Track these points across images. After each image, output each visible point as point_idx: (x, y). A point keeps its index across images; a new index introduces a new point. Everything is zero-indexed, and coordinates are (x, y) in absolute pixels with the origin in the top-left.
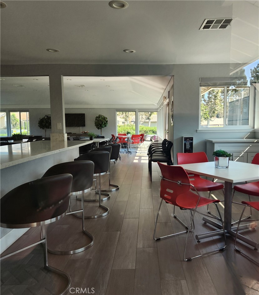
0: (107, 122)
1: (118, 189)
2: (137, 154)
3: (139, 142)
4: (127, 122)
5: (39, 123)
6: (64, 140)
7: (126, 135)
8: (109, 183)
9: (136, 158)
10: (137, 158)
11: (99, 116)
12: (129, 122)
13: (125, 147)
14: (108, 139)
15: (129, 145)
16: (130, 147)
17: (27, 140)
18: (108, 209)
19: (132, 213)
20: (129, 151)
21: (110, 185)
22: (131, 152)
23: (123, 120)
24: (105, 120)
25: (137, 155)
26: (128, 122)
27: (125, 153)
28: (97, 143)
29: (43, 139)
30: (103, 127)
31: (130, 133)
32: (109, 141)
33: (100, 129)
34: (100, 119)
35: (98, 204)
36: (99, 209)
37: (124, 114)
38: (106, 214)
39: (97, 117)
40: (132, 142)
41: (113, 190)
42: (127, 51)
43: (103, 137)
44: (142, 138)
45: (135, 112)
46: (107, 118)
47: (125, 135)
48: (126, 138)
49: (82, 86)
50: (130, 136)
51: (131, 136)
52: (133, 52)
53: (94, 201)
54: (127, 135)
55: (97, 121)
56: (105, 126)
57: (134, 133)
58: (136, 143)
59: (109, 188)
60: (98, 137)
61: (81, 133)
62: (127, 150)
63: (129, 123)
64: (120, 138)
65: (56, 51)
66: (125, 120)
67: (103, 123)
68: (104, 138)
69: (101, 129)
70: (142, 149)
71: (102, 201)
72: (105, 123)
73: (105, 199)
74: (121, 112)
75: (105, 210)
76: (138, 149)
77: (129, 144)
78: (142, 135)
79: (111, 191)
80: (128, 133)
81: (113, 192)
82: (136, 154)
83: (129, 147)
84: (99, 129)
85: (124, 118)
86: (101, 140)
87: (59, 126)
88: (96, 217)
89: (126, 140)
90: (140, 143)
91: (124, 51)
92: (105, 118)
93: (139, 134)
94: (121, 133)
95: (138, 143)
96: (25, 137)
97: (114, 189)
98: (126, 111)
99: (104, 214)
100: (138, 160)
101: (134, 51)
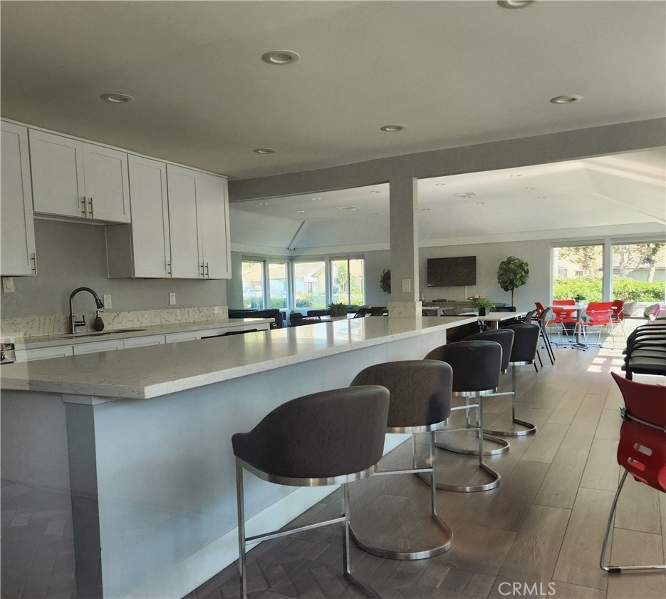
0: (527, 272)
1: (534, 432)
2: (602, 352)
3: (608, 321)
4: (588, 271)
5: (382, 281)
6: (414, 317)
7: (574, 304)
8: (514, 417)
9: (596, 360)
10: (601, 361)
11: (510, 261)
12: (592, 270)
13: (570, 333)
14: (523, 314)
15: (580, 329)
16: (582, 334)
17: (353, 315)
18: (497, 475)
19: (557, 495)
20: (580, 342)
21: (516, 422)
22: (584, 346)
23: (579, 267)
24: (523, 269)
25: (600, 354)
26: (590, 272)
27: (569, 348)
28: (496, 322)
29: (384, 314)
30: (517, 286)
31: (583, 299)
32: (525, 318)
33: (510, 291)
34: (512, 266)
35: (476, 462)
36: (478, 473)
37: (581, 251)
38: (491, 485)
39: (503, 263)
40: (590, 321)
41: (519, 433)
42: (559, 101)
43: (512, 309)
44: (618, 310)
45: (601, 246)
46: (526, 264)
47: (571, 303)
48: (574, 310)
49: (470, 195)
50: (583, 305)
51: (586, 306)
52: (574, 99)
53: (470, 454)
54: (576, 303)
55: (502, 272)
56: (523, 283)
57: (597, 297)
58: (599, 323)
59: (513, 429)
60: (500, 309)
61: (467, 300)
62: (575, 341)
63: (593, 273)
64: (558, 312)
65: (399, 128)
66: (584, 267)
67: (518, 277)
68: (515, 311)
69: (512, 290)
70: (616, 339)
71: (489, 455)
72: (522, 276)
73: (496, 452)
74: (572, 248)
75: (492, 476)
76: (608, 339)
77: (580, 326)
78: (619, 304)
79: (514, 436)
80: (579, 298)
81: (520, 438)
82: (598, 351)
83: (580, 333)
84: (506, 289)
85: (579, 261)
86: (505, 316)
87: (406, 286)
88: (468, 489)
89: (575, 314)
90: (611, 324)
91: (551, 101)
92: (521, 266)
93: (612, 299)
94: (565, 299)
95: (605, 322)
96: (351, 309)
97: (522, 433)
98: (587, 245)
99: (487, 487)
100: (600, 367)
101: (579, 98)
